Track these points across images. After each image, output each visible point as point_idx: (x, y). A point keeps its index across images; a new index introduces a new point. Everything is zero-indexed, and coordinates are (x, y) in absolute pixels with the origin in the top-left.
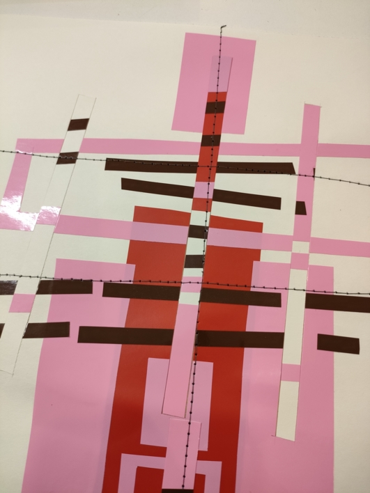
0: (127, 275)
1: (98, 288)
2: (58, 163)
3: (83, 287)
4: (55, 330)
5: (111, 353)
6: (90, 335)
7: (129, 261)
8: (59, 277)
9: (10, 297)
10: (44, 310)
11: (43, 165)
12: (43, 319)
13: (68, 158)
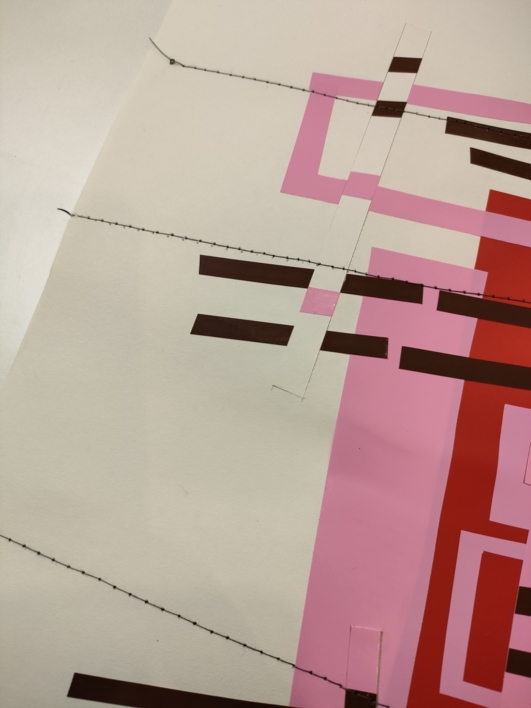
0: (475, 284)
1: (431, 297)
2: (376, 113)
3: (410, 292)
4: (366, 346)
5: (451, 389)
6: (416, 360)
7: (479, 265)
8: (375, 273)
9: (301, 292)
10: (351, 313)
11: (351, 118)
12: (350, 328)
13: (390, 109)
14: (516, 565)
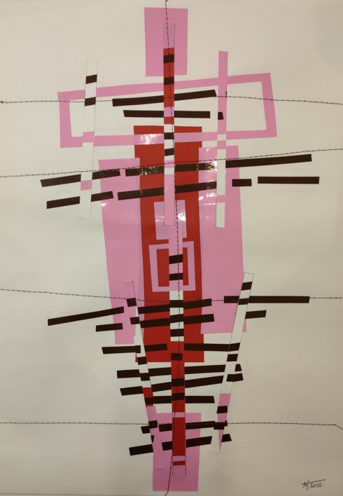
0: (136, 164)
1: (123, 172)
2: (86, 105)
3: (115, 173)
4: (106, 196)
5: (136, 202)
6: (123, 196)
7: (136, 157)
8: (102, 170)
9: (79, 183)
10: (98, 186)
11: (77, 107)
12: (99, 191)
13: (90, 102)
14: (167, 251)
